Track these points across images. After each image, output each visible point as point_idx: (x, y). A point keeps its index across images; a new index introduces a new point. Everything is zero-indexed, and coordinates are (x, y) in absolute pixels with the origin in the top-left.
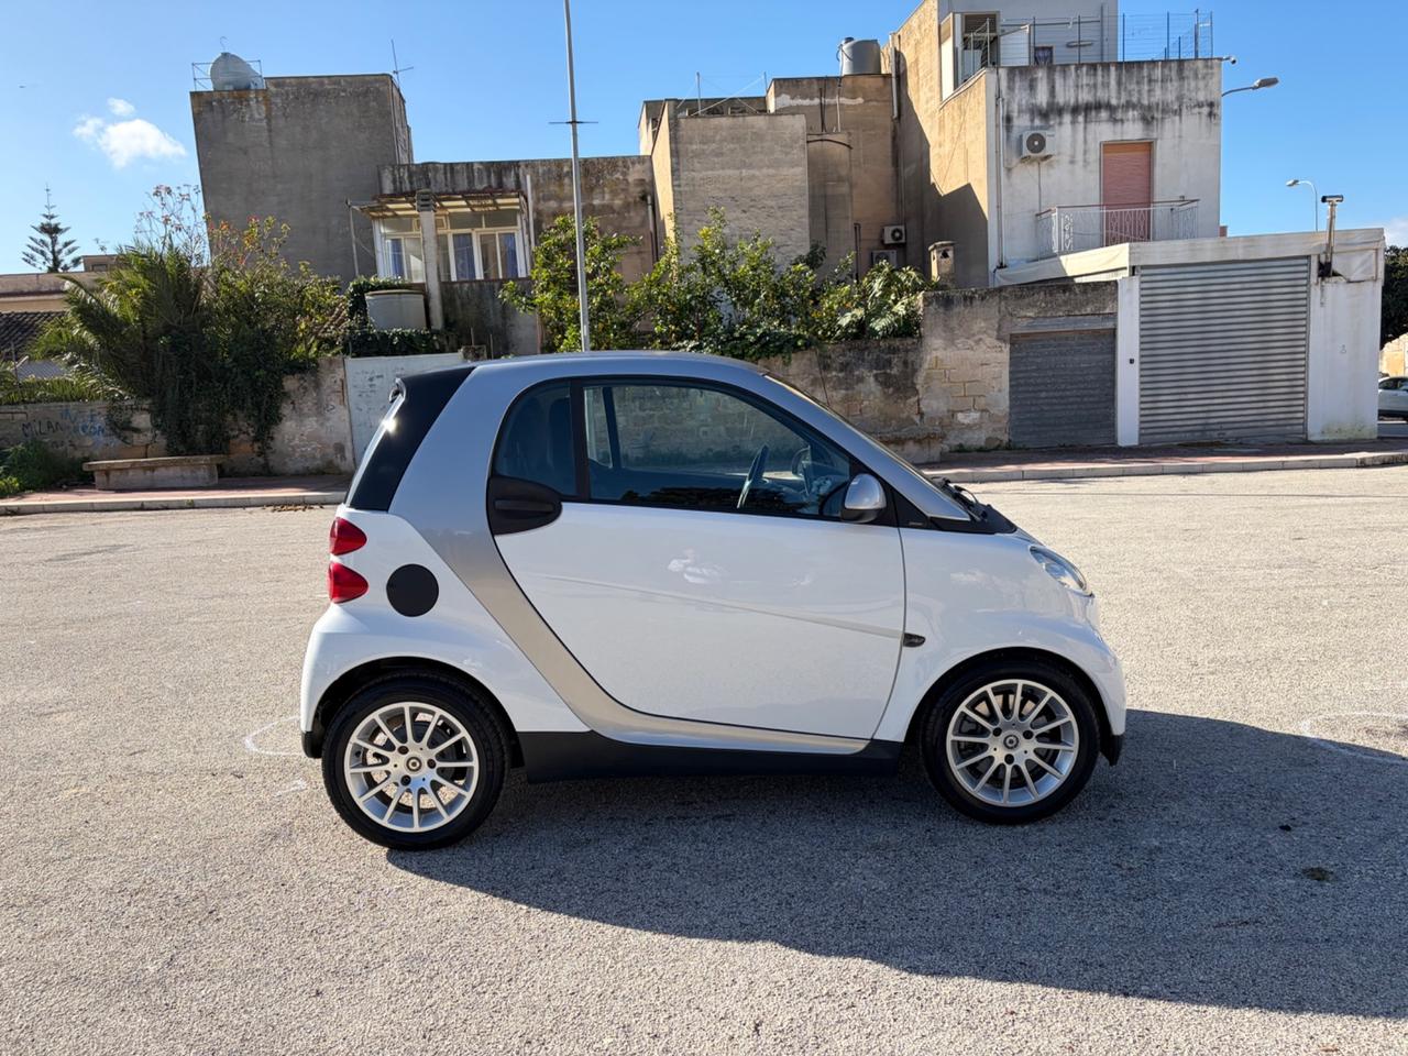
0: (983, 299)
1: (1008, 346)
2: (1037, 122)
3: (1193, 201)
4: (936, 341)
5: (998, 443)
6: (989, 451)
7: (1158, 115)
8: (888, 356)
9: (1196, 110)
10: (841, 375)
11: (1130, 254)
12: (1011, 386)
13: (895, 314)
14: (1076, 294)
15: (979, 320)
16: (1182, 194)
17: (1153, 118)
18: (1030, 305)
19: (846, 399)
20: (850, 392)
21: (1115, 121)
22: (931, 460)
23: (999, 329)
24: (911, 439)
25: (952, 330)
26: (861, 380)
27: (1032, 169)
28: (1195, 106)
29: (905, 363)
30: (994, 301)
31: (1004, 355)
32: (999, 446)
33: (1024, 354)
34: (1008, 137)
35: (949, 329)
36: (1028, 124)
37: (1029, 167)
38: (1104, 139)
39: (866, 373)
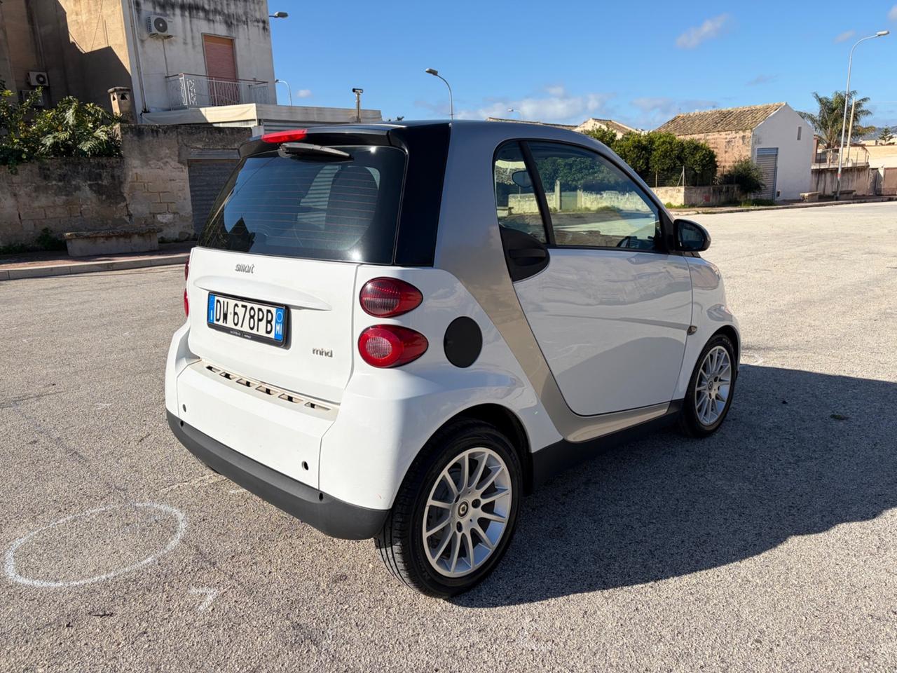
0: (165, 133)
1: (187, 168)
2: (158, 10)
3: (264, 82)
4: (134, 161)
5: (187, 236)
6: (182, 241)
7: (235, 22)
8: (98, 171)
9: (256, 24)
10: (60, 184)
11: (257, 111)
12: (192, 196)
13: (97, 138)
14: (227, 135)
15: (164, 148)
16: (254, 77)
17: (231, 23)
18: (199, 140)
19: (67, 203)
20: (70, 198)
21: (209, 20)
22: (153, 249)
23: (179, 155)
24: (136, 233)
25: (145, 154)
26: (78, 188)
27: (159, 43)
28: (255, 21)
29: (113, 177)
30: (173, 135)
31: (185, 174)
32: (188, 238)
33: (198, 174)
34: (139, 17)
35: (143, 153)
36: (152, 10)
37: (156, 42)
38: (203, 31)
39: (82, 184)
